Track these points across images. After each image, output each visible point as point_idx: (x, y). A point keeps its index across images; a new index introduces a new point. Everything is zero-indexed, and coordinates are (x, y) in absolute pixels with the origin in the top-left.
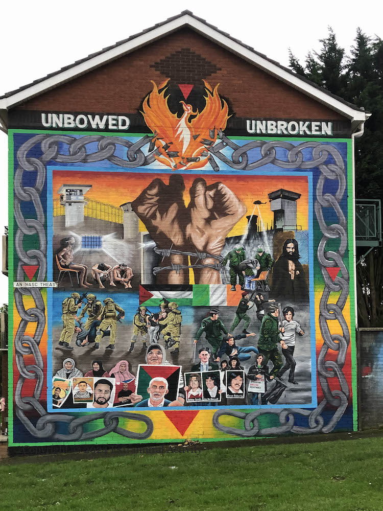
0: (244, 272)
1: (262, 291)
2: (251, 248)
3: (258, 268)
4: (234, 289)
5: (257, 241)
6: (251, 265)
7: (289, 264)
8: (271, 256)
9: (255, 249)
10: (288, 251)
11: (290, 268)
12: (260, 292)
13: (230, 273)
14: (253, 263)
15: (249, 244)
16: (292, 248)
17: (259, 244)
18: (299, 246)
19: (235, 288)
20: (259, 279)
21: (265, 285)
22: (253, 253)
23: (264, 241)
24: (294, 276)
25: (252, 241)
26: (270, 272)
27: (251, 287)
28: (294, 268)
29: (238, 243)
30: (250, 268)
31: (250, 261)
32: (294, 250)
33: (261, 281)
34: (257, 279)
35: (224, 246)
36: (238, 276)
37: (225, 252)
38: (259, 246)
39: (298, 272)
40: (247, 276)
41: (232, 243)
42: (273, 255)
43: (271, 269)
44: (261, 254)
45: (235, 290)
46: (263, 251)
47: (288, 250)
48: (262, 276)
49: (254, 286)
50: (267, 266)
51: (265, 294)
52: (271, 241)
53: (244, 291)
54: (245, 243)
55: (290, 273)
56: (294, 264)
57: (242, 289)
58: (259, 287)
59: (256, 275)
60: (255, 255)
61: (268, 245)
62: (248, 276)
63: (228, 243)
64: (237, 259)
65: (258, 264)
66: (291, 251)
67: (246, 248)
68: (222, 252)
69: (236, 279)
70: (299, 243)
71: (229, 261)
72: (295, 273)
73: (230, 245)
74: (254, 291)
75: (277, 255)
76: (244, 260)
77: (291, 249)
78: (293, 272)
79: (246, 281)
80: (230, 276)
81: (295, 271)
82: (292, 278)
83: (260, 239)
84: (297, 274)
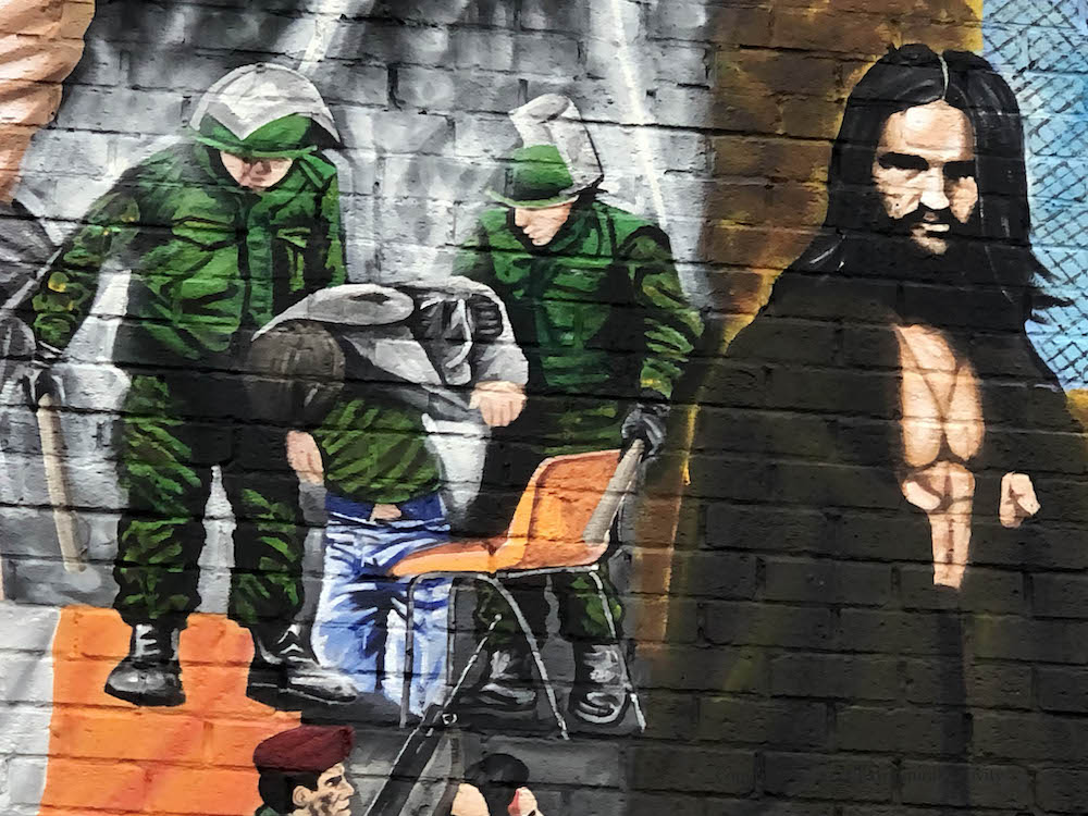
0: (303, 450)
4: (154, 681)
6: (408, 361)
7: (911, 381)
8: (683, 245)
10: (901, 207)
11: (919, 433)
13: (119, 457)
14: (426, 325)
15: (396, 71)
16: (953, 171)
17: (525, 91)
18: (1031, 144)
20: (511, 552)
21: (584, 638)
22: (441, 197)
23: (599, 51)
25: (435, 42)
26: (654, 478)
27: (393, 661)
28: (966, 433)
29: (257, 55)
30: (385, 391)
31: (401, 307)
32: (967, 196)
33: (526, 586)
34: (473, 559)
35: (69, 83)
36: (218, 503)
37: (76, 155)
38: (522, 118)
39: (1019, 493)
40: (350, 502)
41: (184, 54)
42: (709, 235)
43: (672, 425)
44: (543, 223)
45: (170, 697)
46: (581, 175)
47: (903, 192)
48: (552, 521)
49: (433, 649)
50: (627, 394)
52: (686, 59)
53: (283, 721)
54: (353, 62)
55: (914, 493)
56: (966, 381)
57: (271, 683)
58: (500, 664)
59: (463, 496)
60: (465, 229)
61: (638, 111)
62: (363, 502)
64: (225, 261)
65: (508, 357)
66: (936, 200)
67: (363, 125)
68: (35, 163)
70: (1033, 106)
71: (114, 291)
72: (985, 500)
75: (751, 243)
76: (320, 278)
77: (933, 180)
78: (962, 484)
79: (333, 567)
80: (116, 497)
82: (949, 574)
84: (1007, 514)
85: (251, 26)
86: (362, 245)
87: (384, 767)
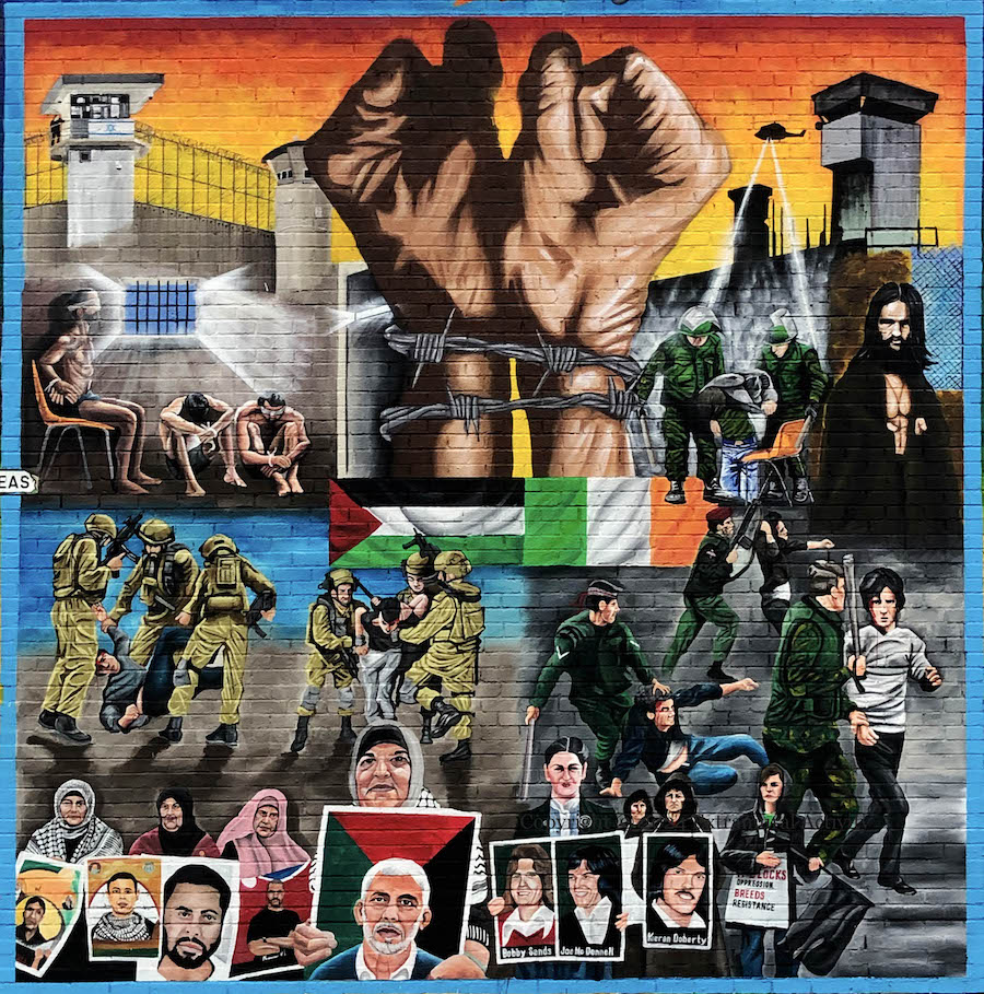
0: (715, 426)
1: (783, 504)
2: (745, 322)
3: (770, 406)
4: (677, 497)
5: (768, 293)
6: (743, 397)
7: (889, 391)
8: (821, 354)
9: (759, 328)
10: (886, 336)
11: (892, 408)
12: (773, 509)
13: (664, 431)
14: (748, 386)
15: (736, 306)
16: (902, 323)
17: (774, 308)
18: (926, 312)
19: (680, 491)
20: (774, 452)
21: (795, 476)
22: (751, 344)
23: (796, 293)
24: (904, 438)
25: (748, 294)
26: (814, 427)
27: (743, 487)
28: (905, 406)
29: (695, 303)
30: (738, 407)
31: (741, 380)
32: (907, 330)
33: (779, 463)
34: (764, 455)
35: (642, 318)
36: (692, 443)
37: (646, 340)
38: (774, 317)
39: (921, 424)
40: (729, 440)
41: (674, 305)
42: (829, 350)
43: (819, 410)
44: (781, 350)
45: (682, 501)
46: (791, 334)
47: (887, 331)
48: (786, 443)
49: (754, 483)
50: (806, 401)
51: (793, 514)
52: (822, 292)
53: (713, 506)
54: (723, 303)
55: (890, 427)
56: (905, 390)
57: (710, 496)
58: (772, 485)
59: (760, 437)
60: (758, 354)
61: (808, 312)
62: (732, 440)
63: (659, 307)
64: (690, 370)
65: (772, 393)
66: (897, 333)
67: (727, 323)
68: (635, 344)
69: (686, 454)
70: (926, 300)
71: (659, 381)
72: (911, 427)
73: (664, 312)
74: (754, 506)
75: (841, 352)
76: (718, 373)
77: (897, 325)
78: (904, 422)
79: (724, 460)
80: (664, 445)
81: (911, 417)
82: (900, 451)
83: (777, 285)
84: (917, 431)
85: (694, 294)
86: (729, 362)
87: (742, 518)
